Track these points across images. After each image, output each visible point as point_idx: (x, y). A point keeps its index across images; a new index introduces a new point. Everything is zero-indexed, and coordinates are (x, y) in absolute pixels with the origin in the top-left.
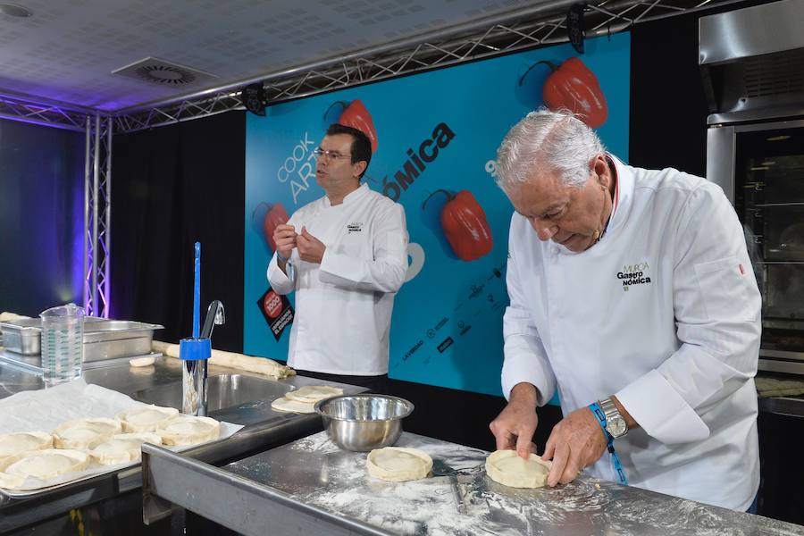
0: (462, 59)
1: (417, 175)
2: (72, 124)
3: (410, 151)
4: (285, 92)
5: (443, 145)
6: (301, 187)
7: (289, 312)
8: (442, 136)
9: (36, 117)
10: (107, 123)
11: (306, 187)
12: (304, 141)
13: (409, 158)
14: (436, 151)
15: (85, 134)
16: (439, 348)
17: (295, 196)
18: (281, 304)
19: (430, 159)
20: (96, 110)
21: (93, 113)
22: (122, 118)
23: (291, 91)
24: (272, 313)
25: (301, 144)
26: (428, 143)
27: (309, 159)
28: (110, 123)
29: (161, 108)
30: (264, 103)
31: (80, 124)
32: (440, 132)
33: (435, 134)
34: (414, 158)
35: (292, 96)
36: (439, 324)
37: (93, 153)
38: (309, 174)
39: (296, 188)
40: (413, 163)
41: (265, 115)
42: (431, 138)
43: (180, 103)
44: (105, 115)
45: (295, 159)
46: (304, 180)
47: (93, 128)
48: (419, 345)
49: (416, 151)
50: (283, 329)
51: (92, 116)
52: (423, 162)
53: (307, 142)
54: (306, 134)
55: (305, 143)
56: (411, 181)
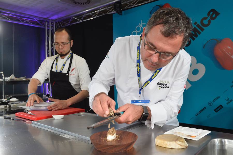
1: (200, 33)
2: (40, 25)
4: (131, 4)
8: (213, 14)
9: (27, 22)
10: (53, 24)
12: (141, 24)
14: (209, 22)
15: (45, 29)
16: (215, 110)
19: (206, 26)
20: (49, 19)
21: (48, 20)
22: (59, 22)
23: (134, 4)
25: (140, 25)
26: (205, 18)
28: (54, 24)
29: (75, 17)
30: (121, 9)
31: (43, 25)
32: (211, 13)
33: (209, 14)
35: (134, 6)
36: (214, 100)
37: (48, 36)
40: (197, 28)
41: (122, 15)
42: (207, 16)
43: (83, 14)
44: (52, 21)
47: (48, 26)
48: (204, 109)
49: (199, 23)
51: (47, 22)
52: (203, 27)
53: (142, 24)
54: (142, 20)
55: (141, 25)
56: (197, 36)
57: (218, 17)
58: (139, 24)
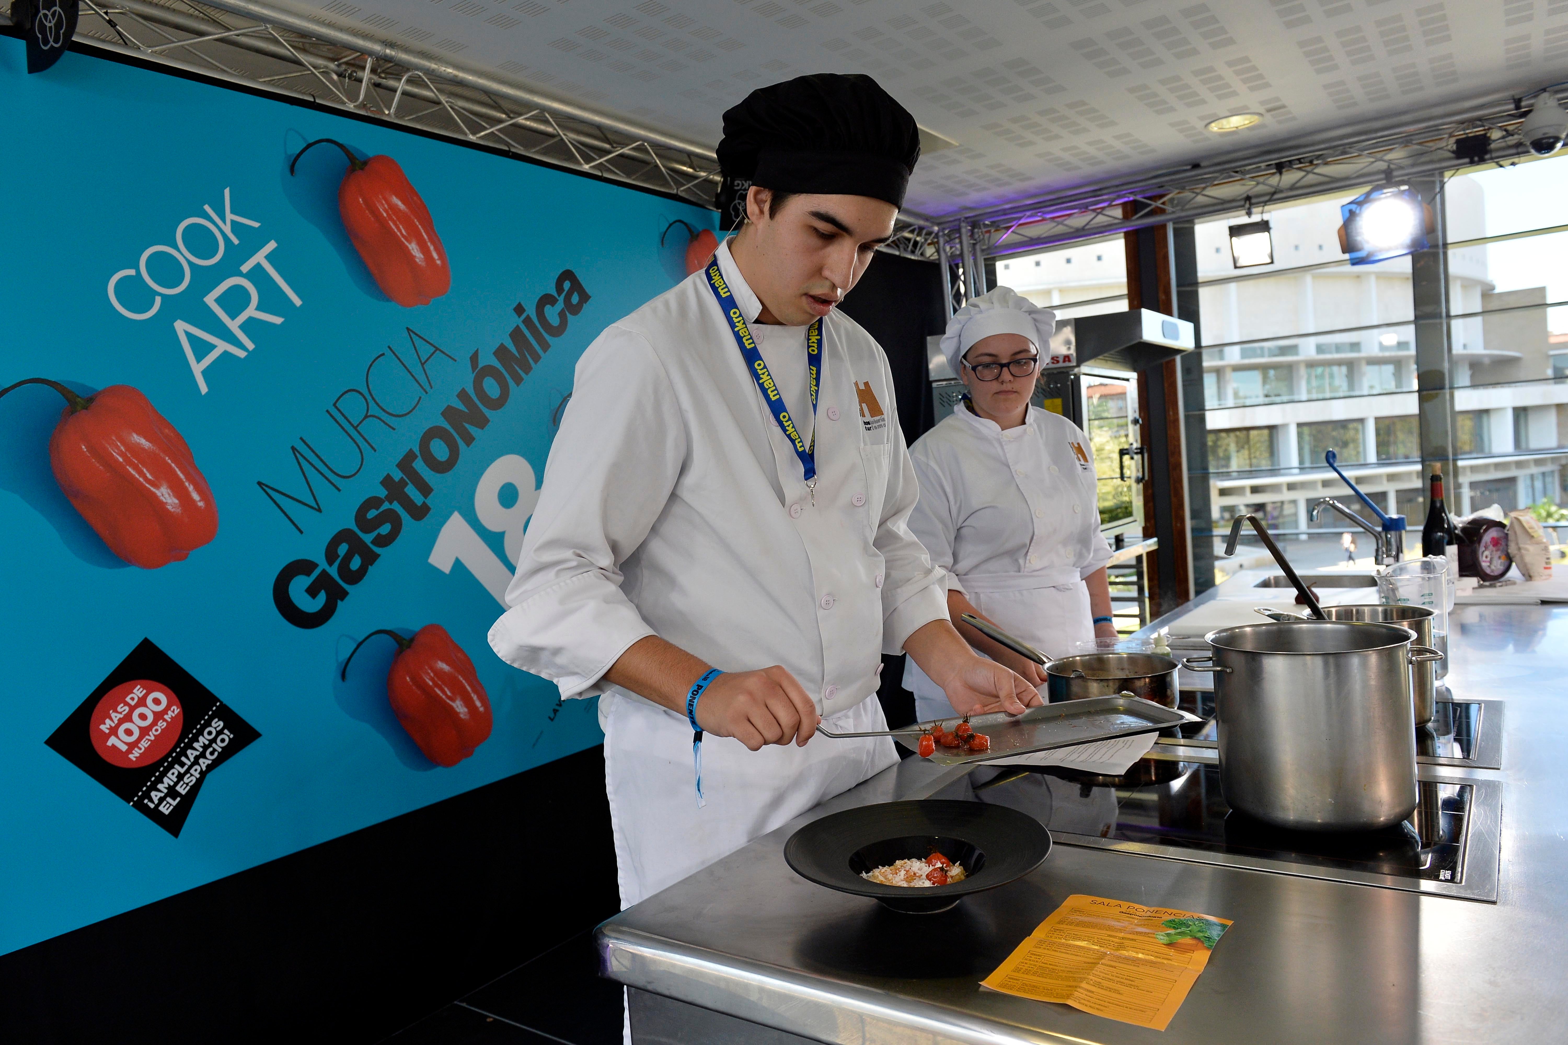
0: (586, 167)
3: (519, 309)
5: (575, 310)
6: (222, 346)
7: (217, 724)
8: (570, 293)
11: (243, 348)
12: (221, 216)
13: (518, 321)
17: (197, 369)
18: (176, 710)
19: (556, 332)
24: (134, 755)
26: (549, 299)
27: (245, 268)
32: (567, 285)
33: (560, 287)
34: (528, 321)
38: (251, 311)
39: (201, 349)
40: (527, 334)
41: (39, 71)
42: (554, 293)
45: (183, 256)
46: (234, 325)
49: (531, 311)
50: (195, 790)
53: (229, 216)
54: (227, 192)
55: (224, 220)
56: (528, 369)
57: (586, 307)
58: (207, 208)
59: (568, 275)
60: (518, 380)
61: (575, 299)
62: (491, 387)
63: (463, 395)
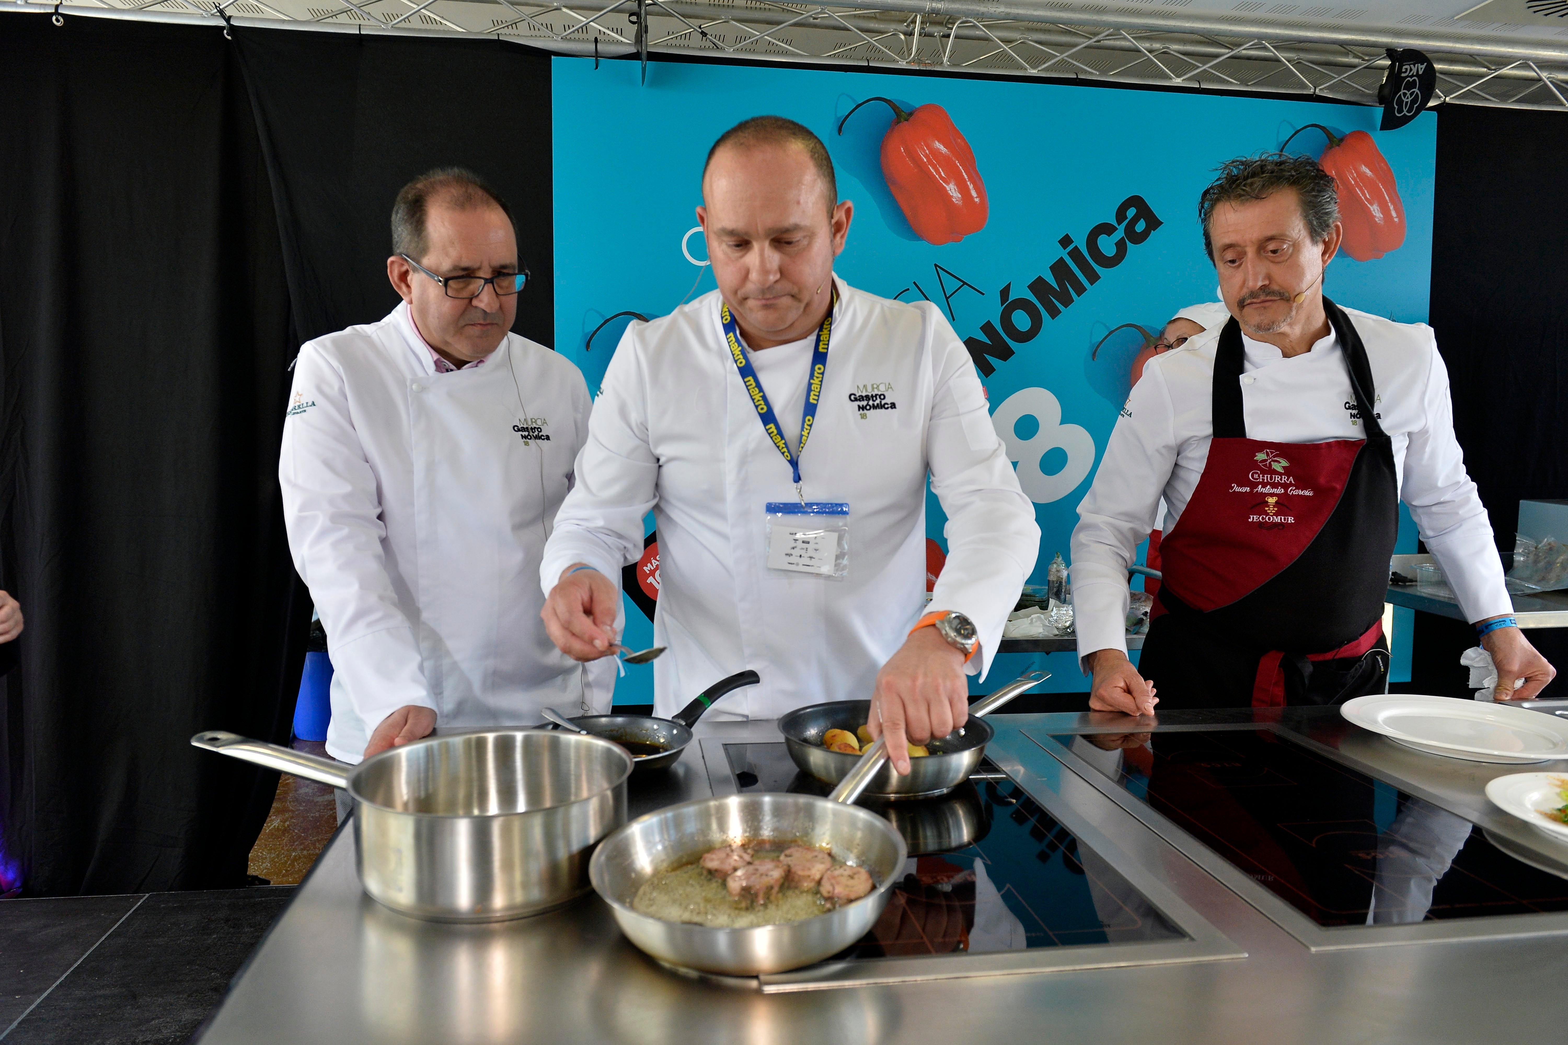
0: (1178, 80)
1: (1079, 288)
3: (1066, 241)
5: (1139, 238)
13: (1064, 253)
14: (1121, 248)
19: (1110, 262)
26: (1106, 229)
32: (1131, 212)
33: (1120, 214)
34: (1075, 254)
40: (1072, 265)
42: (1113, 221)
52: (1094, 265)
56: (1067, 301)
57: (1154, 234)
59: (1136, 201)
60: (1054, 313)
61: (1141, 226)
62: (1021, 320)
63: (988, 328)
